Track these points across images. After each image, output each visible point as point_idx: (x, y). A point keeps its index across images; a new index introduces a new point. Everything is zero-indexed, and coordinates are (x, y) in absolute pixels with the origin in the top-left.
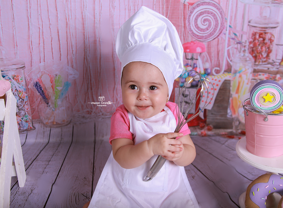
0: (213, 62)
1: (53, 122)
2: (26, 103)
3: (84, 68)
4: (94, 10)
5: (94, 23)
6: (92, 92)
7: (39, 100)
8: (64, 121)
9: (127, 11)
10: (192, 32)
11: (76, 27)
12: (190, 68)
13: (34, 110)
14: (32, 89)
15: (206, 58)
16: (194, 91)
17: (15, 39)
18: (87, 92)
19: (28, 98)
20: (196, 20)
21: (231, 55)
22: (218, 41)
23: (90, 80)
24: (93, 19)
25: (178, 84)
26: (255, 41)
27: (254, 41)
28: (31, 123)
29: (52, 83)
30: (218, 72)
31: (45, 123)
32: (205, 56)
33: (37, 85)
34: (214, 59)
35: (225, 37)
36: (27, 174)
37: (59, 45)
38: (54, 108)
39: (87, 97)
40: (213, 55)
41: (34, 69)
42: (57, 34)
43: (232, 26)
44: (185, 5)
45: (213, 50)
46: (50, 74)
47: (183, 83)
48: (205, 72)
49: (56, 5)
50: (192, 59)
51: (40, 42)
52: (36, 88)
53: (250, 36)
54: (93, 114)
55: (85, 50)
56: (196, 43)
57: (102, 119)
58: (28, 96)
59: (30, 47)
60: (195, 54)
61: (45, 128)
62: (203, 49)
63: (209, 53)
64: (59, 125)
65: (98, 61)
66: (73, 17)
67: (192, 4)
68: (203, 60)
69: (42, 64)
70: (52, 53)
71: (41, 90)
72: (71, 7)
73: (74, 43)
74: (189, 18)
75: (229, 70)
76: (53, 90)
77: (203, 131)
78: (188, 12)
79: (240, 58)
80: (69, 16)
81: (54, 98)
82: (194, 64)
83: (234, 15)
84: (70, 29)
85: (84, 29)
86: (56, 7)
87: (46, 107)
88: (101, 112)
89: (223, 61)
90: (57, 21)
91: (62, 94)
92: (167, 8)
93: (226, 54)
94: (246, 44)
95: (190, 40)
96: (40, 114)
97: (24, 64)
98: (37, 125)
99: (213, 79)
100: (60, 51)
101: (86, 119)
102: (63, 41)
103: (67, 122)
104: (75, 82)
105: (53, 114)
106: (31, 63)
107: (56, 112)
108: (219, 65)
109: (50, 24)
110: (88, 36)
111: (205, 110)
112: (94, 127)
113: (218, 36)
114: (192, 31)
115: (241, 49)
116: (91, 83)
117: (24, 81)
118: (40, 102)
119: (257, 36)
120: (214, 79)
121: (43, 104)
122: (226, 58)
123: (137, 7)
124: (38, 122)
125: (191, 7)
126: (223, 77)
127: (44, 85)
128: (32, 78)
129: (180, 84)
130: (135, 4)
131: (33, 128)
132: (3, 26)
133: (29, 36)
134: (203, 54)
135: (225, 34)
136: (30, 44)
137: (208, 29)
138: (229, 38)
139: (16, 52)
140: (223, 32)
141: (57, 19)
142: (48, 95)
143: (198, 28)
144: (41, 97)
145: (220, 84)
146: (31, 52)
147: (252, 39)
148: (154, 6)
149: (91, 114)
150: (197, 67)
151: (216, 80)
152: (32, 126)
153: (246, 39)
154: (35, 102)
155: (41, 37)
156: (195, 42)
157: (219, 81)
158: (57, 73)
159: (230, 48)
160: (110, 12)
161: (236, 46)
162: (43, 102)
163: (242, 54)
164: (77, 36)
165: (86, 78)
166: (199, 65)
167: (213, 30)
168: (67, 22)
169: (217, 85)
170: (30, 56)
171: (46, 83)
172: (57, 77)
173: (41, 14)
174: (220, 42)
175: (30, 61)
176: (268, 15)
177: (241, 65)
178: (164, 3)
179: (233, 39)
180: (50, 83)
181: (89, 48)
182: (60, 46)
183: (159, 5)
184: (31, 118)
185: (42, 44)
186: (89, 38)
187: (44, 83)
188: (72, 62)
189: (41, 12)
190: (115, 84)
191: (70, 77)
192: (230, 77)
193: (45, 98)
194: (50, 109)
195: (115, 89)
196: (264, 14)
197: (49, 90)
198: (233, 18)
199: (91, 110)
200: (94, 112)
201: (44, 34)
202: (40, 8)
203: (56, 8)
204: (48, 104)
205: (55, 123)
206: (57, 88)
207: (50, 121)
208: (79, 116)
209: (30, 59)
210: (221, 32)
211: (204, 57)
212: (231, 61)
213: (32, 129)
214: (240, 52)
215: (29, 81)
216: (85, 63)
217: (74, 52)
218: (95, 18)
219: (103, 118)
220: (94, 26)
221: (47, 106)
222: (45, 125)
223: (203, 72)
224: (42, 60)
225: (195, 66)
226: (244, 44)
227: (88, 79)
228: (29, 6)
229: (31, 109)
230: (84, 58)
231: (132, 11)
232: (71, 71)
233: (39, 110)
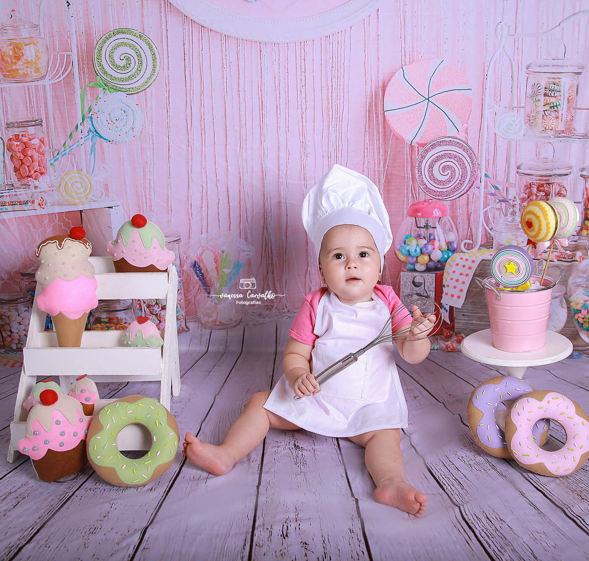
0: (461, 231)
1: (215, 321)
2: (179, 292)
3: (263, 241)
4: (279, 159)
5: (279, 178)
6: (274, 277)
7: (197, 287)
8: (231, 320)
9: (326, 159)
10: (425, 186)
11: (252, 184)
12: (424, 242)
13: (189, 302)
14: (189, 272)
15: (449, 224)
16: (431, 278)
17: (170, 202)
18: (267, 277)
19: (181, 284)
20: (431, 167)
21: (491, 220)
22: (468, 199)
23: (271, 258)
24: (277, 172)
25: (405, 266)
26: (531, 198)
27: (528, 197)
28: (184, 322)
29: (216, 262)
30: (469, 247)
31: (203, 322)
32: (448, 222)
33: (195, 265)
34: (463, 227)
35: (480, 192)
36: (182, 383)
37: (228, 209)
38: (217, 300)
39: (266, 285)
40: (460, 220)
41: (192, 242)
42: (227, 193)
43: (490, 175)
44: (412, 147)
45: (461, 213)
46: (214, 251)
47: (413, 264)
48: (448, 247)
49: (226, 154)
50: (426, 227)
51: (202, 205)
52: (194, 270)
53: (522, 190)
54: (274, 310)
55: (264, 215)
56: (432, 203)
57: (287, 319)
58: (182, 281)
59: (188, 212)
60: (430, 220)
61: (204, 330)
62: (443, 212)
63: (454, 218)
64: (222, 326)
65: (284, 231)
66: (248, 171)
67: (423, 145)
68: (444, 228)
69: (204, 235)
70: (218, 221)
71: (201, 272)
72: (246, 156)
73: (249, 207)
74: (420, 166)
75: (488, 243)
76: (218, 274)
77: (449, 343)
78: (417, 157)
79: (507, 225)
80: (243, 168)
81: (219, 285)
82: (430, 235)
83: (491, 158)
84: (245, 187)
85: (264, 187)
86: (226, 156)
87: (206, 299)
88: (286, 307)
89: (477, 229)
90: (227, 176)
91: (230, 279)
92: (386, 152)
93: (482, 218)
94: (515, 203)
95: (422, 197)
96: (197, 309)
97: (180, 236)
98: (191, 325)
99: (461, 259)
100: (230, 218)
101: (263, 318)
102: (234, 204)
103: (236, 321)
104: (249, 263)
105: (216, 309)
106: (188, 234)
107: (219, 306)
108: (471, 237)
109: (217, 181)
110: (270, 196)
111: (451, 308)
112: (275, 330)
113: (467, 191)
114: (425, 184)
115: (506, 209)
116: (272, 264)
117: (178, 260)
118: (199, 290)
119: (535, 190)
120: (465, 258)
121: (202, 294)
122: (483, 224)
123: (340, 152)
124: (194, 320)
125: (422, 149)
126: (480, 255)
127: (205, 266)
128: (189, 256)
129: (409, 266)
130: (338, 149)
131: (185, 329)
132: (155, 185)
133: (189, 197)
134: (445, 219)
135: (479, 188)
136: (188, 208)
137: (450, 182)
138: (486, 194)
139: (170, 219)
140: (474, 185)
141: (227, 174)
142: (211, 281)
143: (435, 180)
144: (200, 283)
145: (475, 266)
146: (190, 220)
147: (526, 194)
148: (366, 150)
149: (271, 309)
150: (434, 239)
151: (467, 260)
152: (184, 327)
153: (515, 193)
154: (191, 290)
155: (204, 198)
156: (431, 201)
157: (473, 262)
158: (224, 248)
159: (488, 208)
160: (301, 161)
161: (498, 206)
162: (202, 290)
163: (510, 219)
164: (254, 196)
165: (266, 256)
166: (438, 236)
167: (458, 181)
168: (240, 178)
169: (470, 268)
170: (189, 224)
171: (209, 264)
172: (224, 254)
173: (206, 168)
174: (471, 200)
175: (188, 231)
176: (550, 156)
177: (509, 235)
178: (381, 145)
179: (492, 194)
180: (214, 263)
181: (271, 213)
182: (229, 211)
183: (374, 149)
184: (184, 315)
185: (204, 208)
186: (270, 198)
187: (205, 264)
188: (246, 233)
189: (206, 165)
190: (308, 266)
191: (243, 254)
192: (491, 255)
193: (206, 285)
194: (212, 302)
195: (308, 272)
196: (543, 155)
197: (211, 274)
198: (491, 162)
199: (271, 304)
200: (277, 308)
201: (208, 194)
202: (205, 159)
203: (227, 159)
204: (209, 293)
205: (218, 323)
206: (223, 270)
207: (210, 319)
208: (254, 313)
209: (188, 229)
210: (472, 185)
211: (445, 224)
212: (491, 230)
213: (185, 331)
214: (506, 215)
215: (184, 260)
216: (265, 235)
217: (249, 219)
218: (279, 170)
219: (289, 317)
220: (278, 182)
221: (209, 297)
222: (204, 326)
223: (444, 247)
224: (204, 230)
225: (432, 237)
226: (511, 202)
227: (269, 257)
228: (190, 158)
229: (185, 301)
230: (264, 227)
231: (333, 158)
232: (244, 246)
233: (196, 303)
